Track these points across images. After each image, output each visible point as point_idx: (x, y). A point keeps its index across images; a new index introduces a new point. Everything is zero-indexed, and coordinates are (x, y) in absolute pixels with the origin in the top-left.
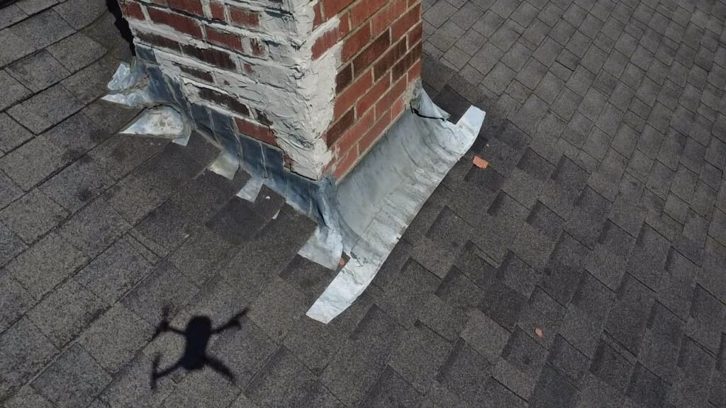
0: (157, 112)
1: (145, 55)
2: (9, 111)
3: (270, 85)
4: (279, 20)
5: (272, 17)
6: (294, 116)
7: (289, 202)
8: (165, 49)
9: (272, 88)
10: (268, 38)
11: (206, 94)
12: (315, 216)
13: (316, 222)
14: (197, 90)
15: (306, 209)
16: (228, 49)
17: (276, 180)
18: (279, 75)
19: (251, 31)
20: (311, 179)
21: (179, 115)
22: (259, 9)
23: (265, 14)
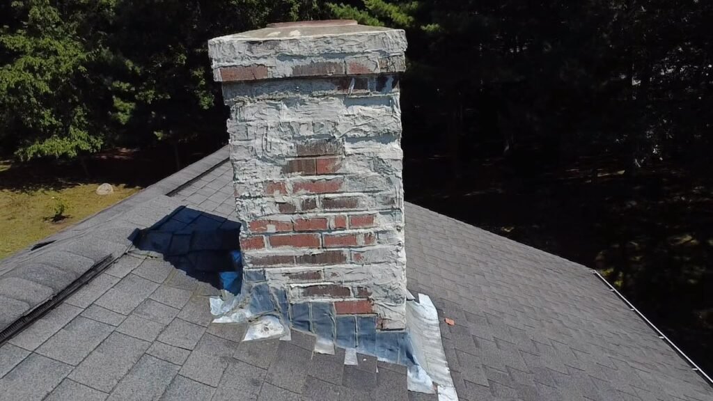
0: (259, 322)
1: (253, 277)
2: (159, 339)
3: (375, 263)
4: (389, 216)
5: (382, 216)
6: (393, 279)
7: (380, 359)
8: (279, 265)
9: (376, 265)
10: (379, 229)
11: (309, 291)
12: (404, 361)
13: (405, 365)
14: (302, 291)
15: (394, 359)
16: (341, 247)
17: (366, 345)
18: (384, 253)
19: (365, 228)
20: (399, 329)
21: (278, 319)
22: (375, 212)
23: (379, 215)
